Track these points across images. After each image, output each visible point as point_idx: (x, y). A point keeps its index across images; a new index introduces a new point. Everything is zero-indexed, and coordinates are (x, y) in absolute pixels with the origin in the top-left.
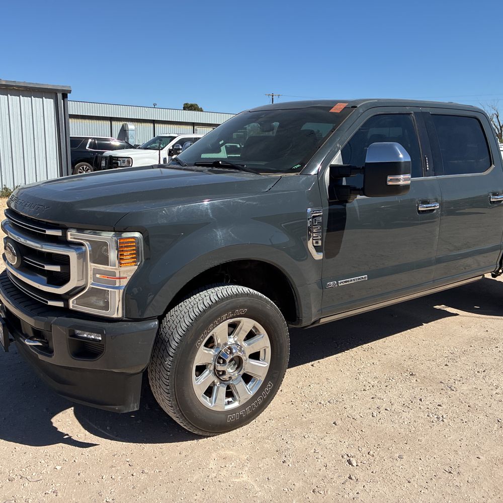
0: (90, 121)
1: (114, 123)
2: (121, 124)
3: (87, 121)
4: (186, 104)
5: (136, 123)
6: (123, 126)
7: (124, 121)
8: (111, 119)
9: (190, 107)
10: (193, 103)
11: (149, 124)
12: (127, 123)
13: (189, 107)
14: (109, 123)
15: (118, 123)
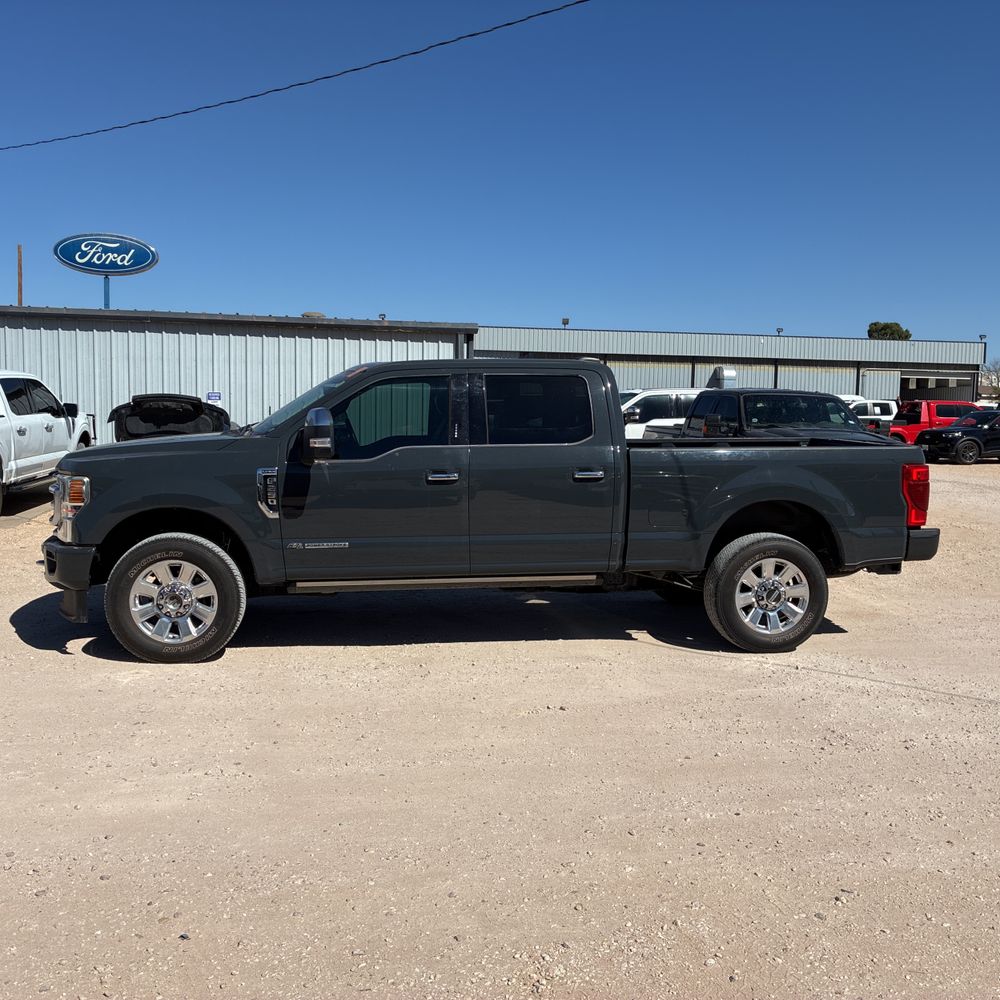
0: (656, 365)
1: (698, 367)
2: (711, 368)
3: (650, 366)
4: (875, 324)
5: (741, 367)
6: (715, 371)
7: (717, 362)
8: (694, 360)
9: (882, 329)
10: (890, 321)
11: (766, 367)
12: (724, 366)
13: (879, 332)
14: (691, 366)
15: (707, 366)
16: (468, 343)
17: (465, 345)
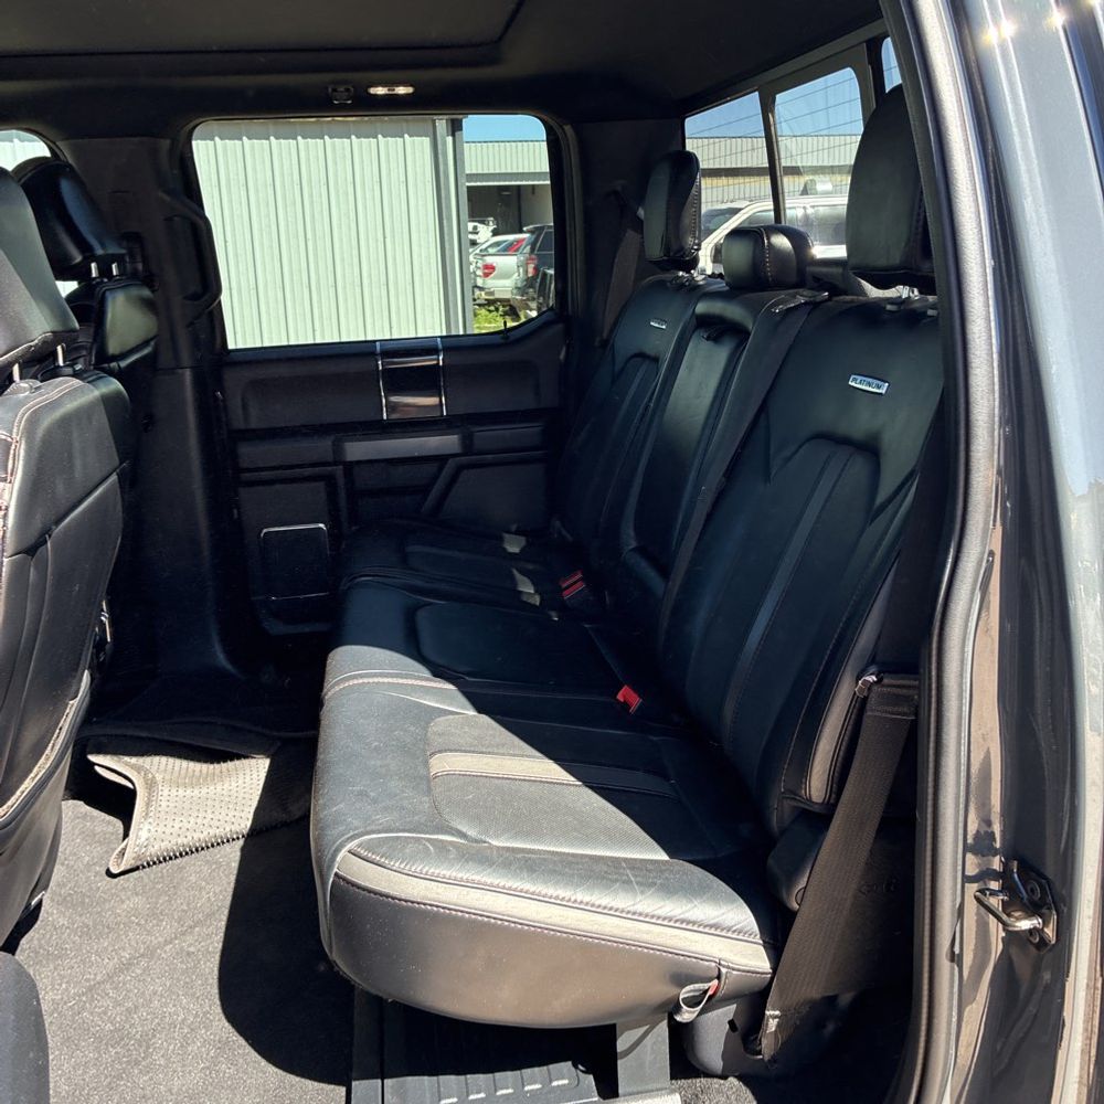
12: (816, 178)
16: (453, 135)
17: (450, 139)
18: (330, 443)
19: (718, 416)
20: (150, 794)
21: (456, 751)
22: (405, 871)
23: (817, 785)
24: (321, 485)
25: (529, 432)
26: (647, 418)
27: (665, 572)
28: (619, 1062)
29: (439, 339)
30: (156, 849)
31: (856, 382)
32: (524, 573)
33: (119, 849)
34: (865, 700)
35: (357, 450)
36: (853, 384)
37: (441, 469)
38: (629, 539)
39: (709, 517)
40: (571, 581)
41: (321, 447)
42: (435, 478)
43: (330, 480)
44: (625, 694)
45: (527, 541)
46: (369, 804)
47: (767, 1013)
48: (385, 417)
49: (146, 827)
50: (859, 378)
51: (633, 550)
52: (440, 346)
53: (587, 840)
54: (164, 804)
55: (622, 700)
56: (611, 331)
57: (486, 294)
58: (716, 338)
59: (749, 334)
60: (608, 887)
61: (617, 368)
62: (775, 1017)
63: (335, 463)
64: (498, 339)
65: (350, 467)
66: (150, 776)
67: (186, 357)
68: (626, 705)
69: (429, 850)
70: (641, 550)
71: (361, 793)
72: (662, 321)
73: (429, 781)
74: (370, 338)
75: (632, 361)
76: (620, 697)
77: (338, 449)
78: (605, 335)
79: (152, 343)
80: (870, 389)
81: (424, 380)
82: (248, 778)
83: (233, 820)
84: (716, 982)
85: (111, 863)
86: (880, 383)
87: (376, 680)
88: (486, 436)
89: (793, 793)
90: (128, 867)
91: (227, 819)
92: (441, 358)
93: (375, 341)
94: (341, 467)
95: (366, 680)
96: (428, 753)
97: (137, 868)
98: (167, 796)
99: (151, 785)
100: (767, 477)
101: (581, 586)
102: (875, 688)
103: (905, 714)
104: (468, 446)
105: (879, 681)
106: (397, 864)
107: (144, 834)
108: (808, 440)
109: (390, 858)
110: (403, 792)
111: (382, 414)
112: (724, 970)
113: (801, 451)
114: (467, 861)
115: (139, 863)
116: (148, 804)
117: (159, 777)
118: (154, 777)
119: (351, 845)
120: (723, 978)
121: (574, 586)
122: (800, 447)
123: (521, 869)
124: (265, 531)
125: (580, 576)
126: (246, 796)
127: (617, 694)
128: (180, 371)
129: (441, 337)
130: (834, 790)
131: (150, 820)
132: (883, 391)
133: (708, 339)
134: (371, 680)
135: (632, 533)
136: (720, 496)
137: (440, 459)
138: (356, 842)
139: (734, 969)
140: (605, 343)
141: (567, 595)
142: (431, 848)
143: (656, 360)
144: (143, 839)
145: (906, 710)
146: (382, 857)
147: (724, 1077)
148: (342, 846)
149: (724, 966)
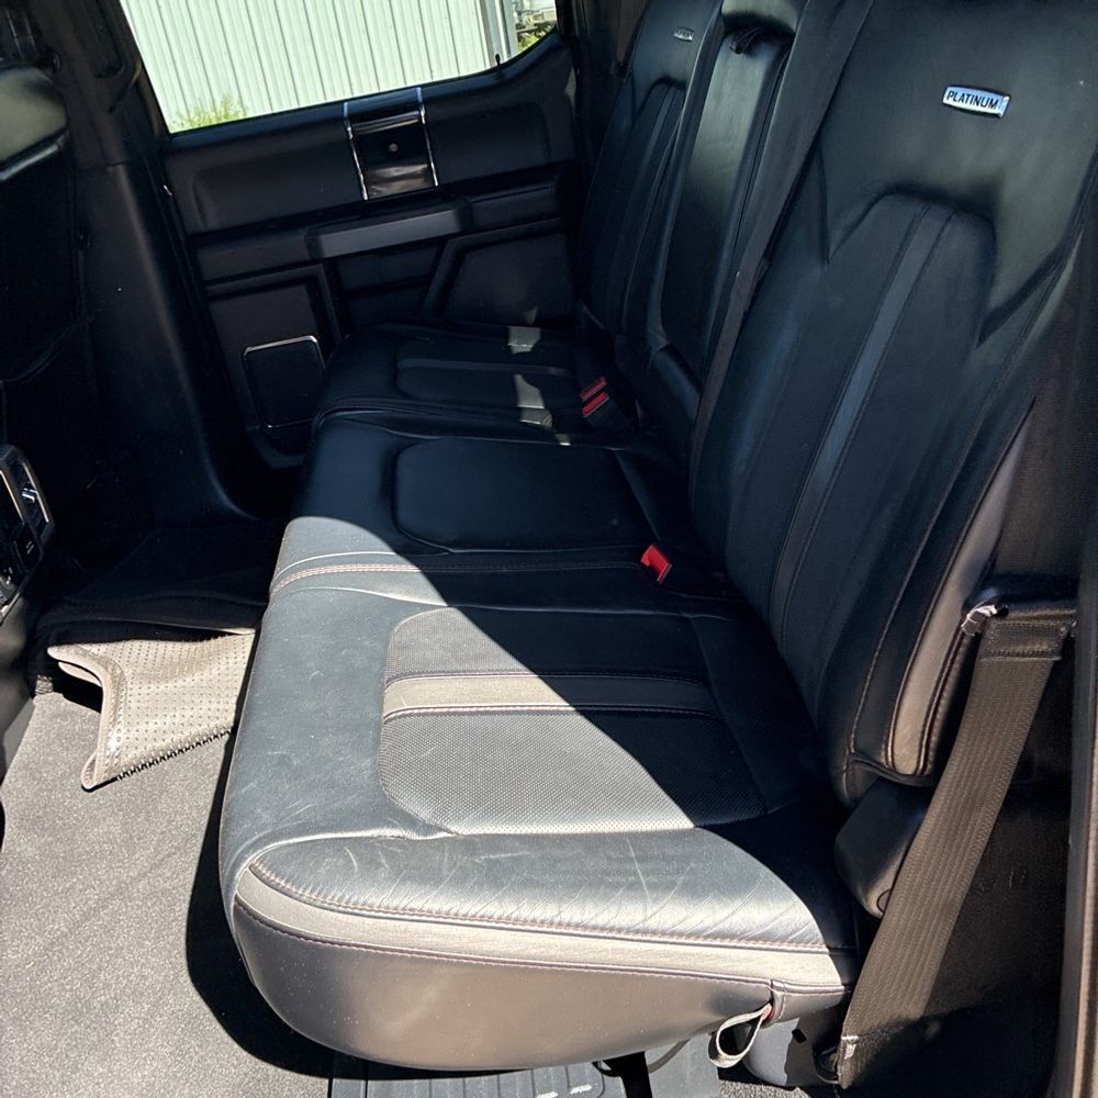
18: (302, 238)
19: (756, 163)
20: (117, 694)
21: (420, 674)
22: (318, 903)
23: (905, 752)
24: (303, 289)
25: (539, 196)
26: (669, 176)
27: (699, 383)
28: (651, 1075)
29: (419, 89)
30: (130, 757)
31: (957, 98)
32: (530, 380)
33: (88, 763)
34: (977, 640)
35: (338, 242)
36: (950, 101)
37: (439, 256)
38: (658, 338)
39: (747, 316)
40: (594, 391)
41: (293, 245)
42: (434, 267)
43: (311, 282)
44: (651, 556)
45: (542, 334)
46: (289, 781)
47: (843, 1038)
48: (366, 198)
49: (114, 735)
50: (960, 91)
51: (662, 350)
52: (420, 99)
53: (584, 808)
54: (133, 705)
55: (647, 564)
56: (629, 54)
57: (536, 18)
58: (747, 49)
59: (793, 36)
60: (606, 898)
61: (639, 102)
62: (853, 1042)
63: (314, 262)
64: (491, 80)
65: (333, 263)
66: (118, 672)
67: (115, 150)
68: (652, 571)
69: (352, 868)
70: (670, 350)
71: (283, 762)
72: (689, 31)
73: (378, 729)
74: (331, 99)
75: (653, 91)
76: (645, 560)
77: (313, 246)
78: (621, 58)
79: (60, 140)
80: (979, 108)
81: (409, 145)
82: (231, 661)
83: (217, 714)
84: (769, 1007)
85: (82, 776)
86: (995, 97)
87: (330, 569)
88: (490, 206)
89: (866, 756)
90: (102, 781)
91: (210, 713)
92: (423, 113)
93: (342, 102)
94: (321, 265)
95: (316, 571)
96: (386, 677)
97: (114, 779)
98: (136, 692)
99: (119, 683)
100: (824, 256)
101: (604, 399)
102: (994, 624)
103: (1043, 654)
104: (467, 222)
105: (1002, 614)
106: (307, 893)
107: (113, 744)
108: (880, 196)
109: (297, 883)
110: (339, 753)
111: (362, 195)
112: (778, 994)
113: (873, 212)
114: (404, 880)
115: (113, 775)
116: (116, 708)
117: (128, 672)
118: (122, 672)
119: (252, 858)
120: (777, 1004)
121: (596, 400)
122: (871, 205)
123: (480, 884)
124: (249, 349)
125: (603, 384)
126: (229, 685)
127: (641, 557)
128: (110, 169)
129: (422, 86)
130: (931, 759)
131: (119, 727)
132: (999, 110)
133: (738, 51)
134: (323, 571)
135: (660, 328)
136: (760, 286)
137: (439, 242)
138: (259, 853)
139: (794, 992)
140: (623, 69)
141: (588, 411)
142: (355, 864)
143: (682, 86)
144: (113, 749)
145: (1045, 647)
146: (287, 882)
147: (790, 1088)
148: (241, 859)
149: (779, 989)
